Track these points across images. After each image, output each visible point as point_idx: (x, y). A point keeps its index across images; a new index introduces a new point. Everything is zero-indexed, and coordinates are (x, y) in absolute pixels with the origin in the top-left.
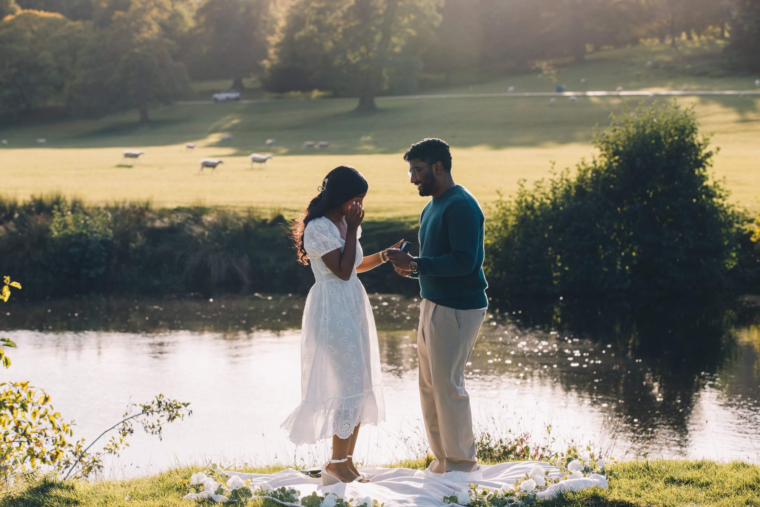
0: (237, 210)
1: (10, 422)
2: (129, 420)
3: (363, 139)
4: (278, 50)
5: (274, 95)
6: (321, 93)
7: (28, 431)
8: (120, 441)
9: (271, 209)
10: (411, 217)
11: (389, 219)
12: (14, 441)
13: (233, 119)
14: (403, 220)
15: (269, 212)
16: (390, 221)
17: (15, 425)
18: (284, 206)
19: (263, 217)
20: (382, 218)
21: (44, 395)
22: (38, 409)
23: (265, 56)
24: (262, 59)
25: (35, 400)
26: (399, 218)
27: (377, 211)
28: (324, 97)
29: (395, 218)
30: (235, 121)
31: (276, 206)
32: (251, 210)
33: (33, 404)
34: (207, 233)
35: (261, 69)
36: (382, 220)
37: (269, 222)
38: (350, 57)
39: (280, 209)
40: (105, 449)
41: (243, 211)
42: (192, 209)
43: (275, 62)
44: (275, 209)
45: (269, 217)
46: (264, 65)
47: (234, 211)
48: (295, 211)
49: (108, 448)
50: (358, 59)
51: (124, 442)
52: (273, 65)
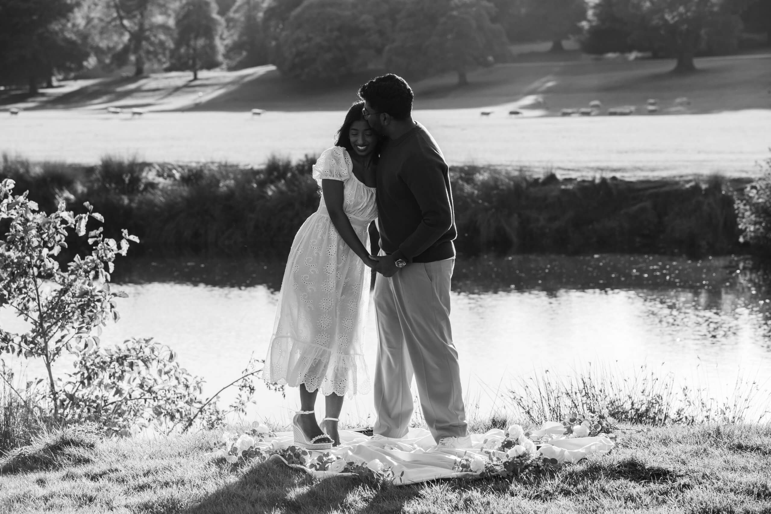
0: (509, 169)
1: (134, 379)
2: (248, 376)
3: (678, 100)
4: (598, 11)
5: (593, 56)
6: (640, 55)
7: (155, 389)
8: (247, 399)
9: (544, 168)
10: (687, 176)
11: (663, 178)
12: (140, 398)
13: (548, 81)
14: (677, 179)
15: (542, 171)
16: (665, 180)
17: (140, 383)
18: (556, 165)
19: (536, 176)
20: (657, 177)
21: (170, 352)
22: (163, 366)
23: (585, 18)
24: (580, 21)
25: (161, 358)
26: (675, 177)
27: (653, 170)
28: (642, 59)
29: (670, 177)
30: (550, 84)
31: (549, 165)
32: (524, 169)
33: (159, 362)
34: (476, 192)
35: (580, 30)
36: (656, 179)
37: (541, 181)
38: (668, 17)
39: (552, 168)
40: (231, 406)
41: (516, 170)
42: (466, 168)
43: (594, 24)
44: (547, 168)
45: (540, 175)
46: (583, 27)
47: (506, 170)
48: (569, 170)
49: (235, 405)
50: (676, 19)
51: (251, 400)
52: (592, 27)
